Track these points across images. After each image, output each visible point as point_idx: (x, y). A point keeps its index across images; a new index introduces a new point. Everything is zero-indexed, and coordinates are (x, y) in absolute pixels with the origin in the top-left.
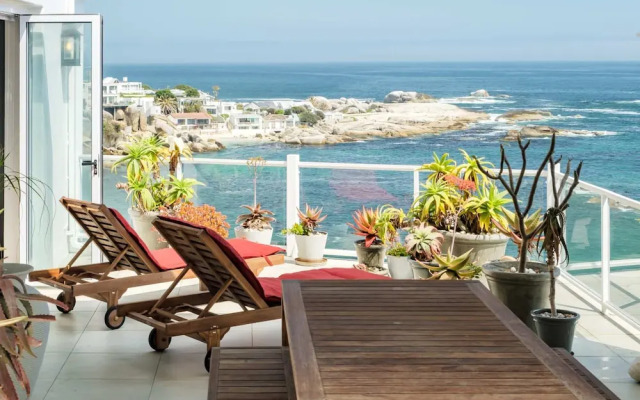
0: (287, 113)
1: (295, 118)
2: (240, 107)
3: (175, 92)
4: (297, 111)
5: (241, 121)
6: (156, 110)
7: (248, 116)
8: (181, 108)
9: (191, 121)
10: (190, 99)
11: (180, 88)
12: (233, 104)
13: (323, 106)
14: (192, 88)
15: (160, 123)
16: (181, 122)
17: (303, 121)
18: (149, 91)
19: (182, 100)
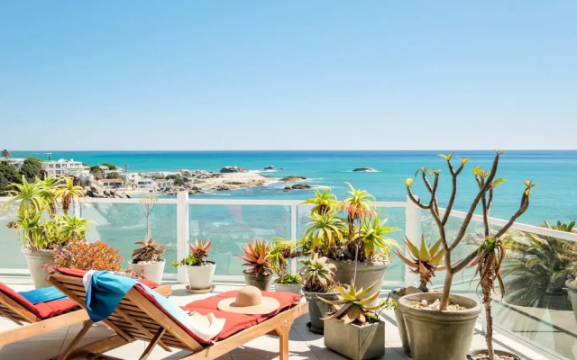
0: (167, 178)
1: (172, 181)
2: (139, 175)
3: (102, 167)
4: (172, 177)
5: (139, 183)
6: (92, 178)
7: (144, 181)
8: (106, 176)
9: (111, 184)
10: (111, 171)
11: (104, 165)
12: (136, 174)
13: (187, 174)
14: (112, 165)
15: (93, 185)
16: (106, 184)
17: (176, 183)
18: (86, 167)
19: (107, 172)
